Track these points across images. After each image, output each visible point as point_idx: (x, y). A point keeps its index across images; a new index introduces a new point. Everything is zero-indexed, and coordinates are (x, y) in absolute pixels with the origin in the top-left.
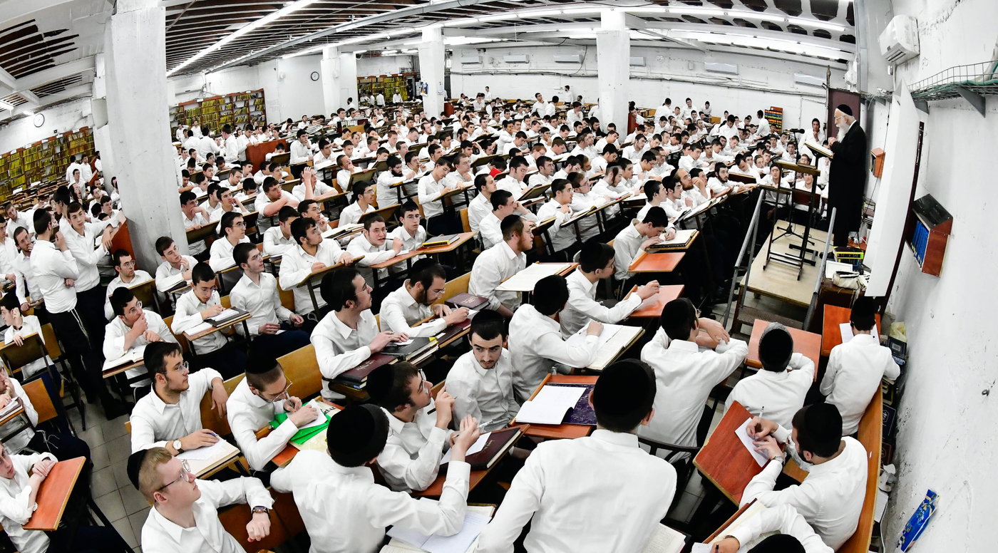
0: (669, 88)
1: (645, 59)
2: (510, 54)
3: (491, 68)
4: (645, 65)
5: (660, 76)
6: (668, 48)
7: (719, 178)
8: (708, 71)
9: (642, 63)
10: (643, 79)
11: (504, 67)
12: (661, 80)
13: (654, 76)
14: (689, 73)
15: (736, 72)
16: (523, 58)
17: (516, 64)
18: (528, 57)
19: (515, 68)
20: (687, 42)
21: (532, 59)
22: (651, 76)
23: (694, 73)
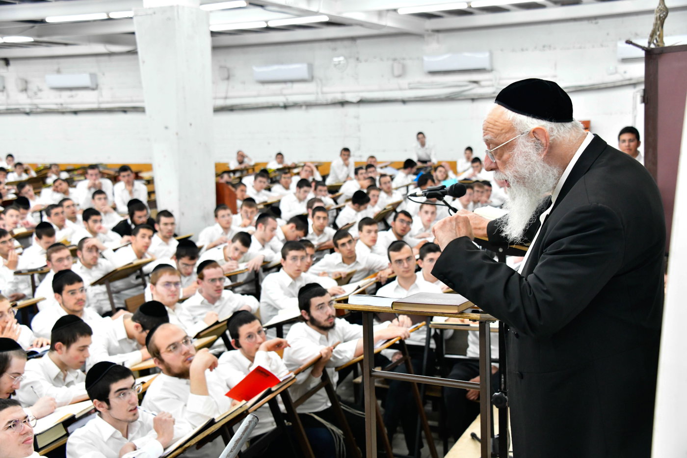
0: (357, 117)
1: (311, 67)
2: (59, 71)
3: (22, 100)
4: (311, 79)
5: (339, 97)
6: (353, 39)
7: (313, 322)
8: (433, 73)
9: (305, 74)
10: (309, 105)
11: (50, 99)
12: (343, 103)
13: (330, 98)
14: (395, 82)
15: (486, 65)
16: (85, 80)
17: (74, 93)
18: (93, 76)
19: (71, 100)
20: (375, 20)
21: (102, 81)
22: (322, 99)
23: (404, 82)
